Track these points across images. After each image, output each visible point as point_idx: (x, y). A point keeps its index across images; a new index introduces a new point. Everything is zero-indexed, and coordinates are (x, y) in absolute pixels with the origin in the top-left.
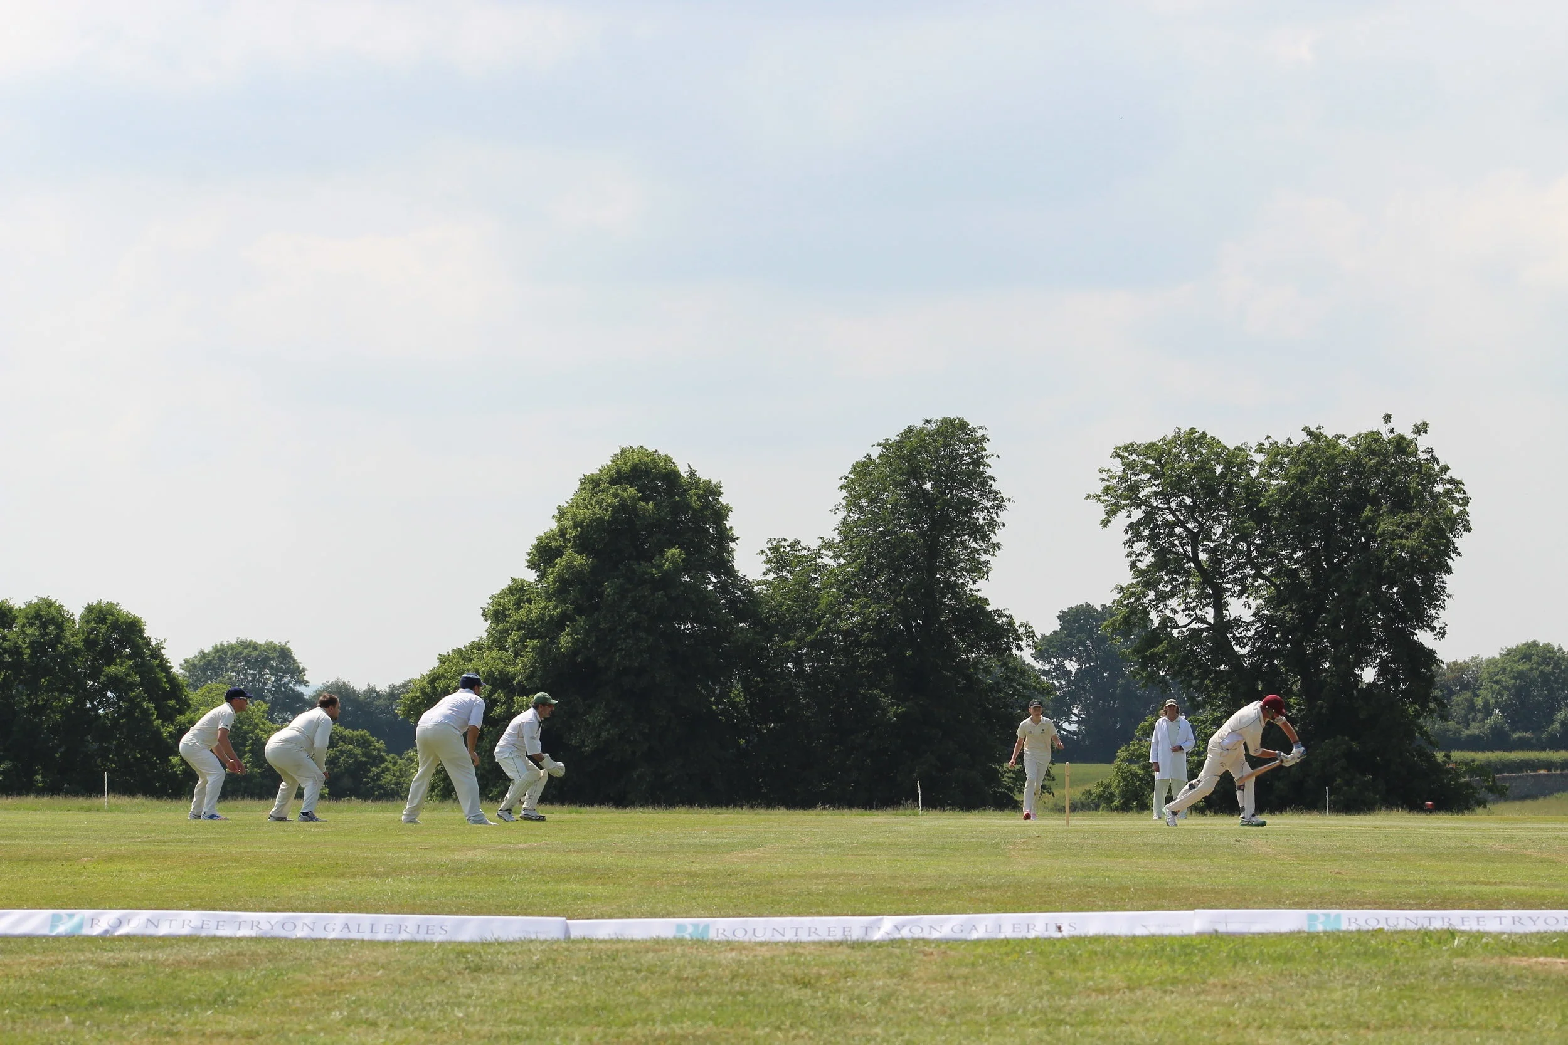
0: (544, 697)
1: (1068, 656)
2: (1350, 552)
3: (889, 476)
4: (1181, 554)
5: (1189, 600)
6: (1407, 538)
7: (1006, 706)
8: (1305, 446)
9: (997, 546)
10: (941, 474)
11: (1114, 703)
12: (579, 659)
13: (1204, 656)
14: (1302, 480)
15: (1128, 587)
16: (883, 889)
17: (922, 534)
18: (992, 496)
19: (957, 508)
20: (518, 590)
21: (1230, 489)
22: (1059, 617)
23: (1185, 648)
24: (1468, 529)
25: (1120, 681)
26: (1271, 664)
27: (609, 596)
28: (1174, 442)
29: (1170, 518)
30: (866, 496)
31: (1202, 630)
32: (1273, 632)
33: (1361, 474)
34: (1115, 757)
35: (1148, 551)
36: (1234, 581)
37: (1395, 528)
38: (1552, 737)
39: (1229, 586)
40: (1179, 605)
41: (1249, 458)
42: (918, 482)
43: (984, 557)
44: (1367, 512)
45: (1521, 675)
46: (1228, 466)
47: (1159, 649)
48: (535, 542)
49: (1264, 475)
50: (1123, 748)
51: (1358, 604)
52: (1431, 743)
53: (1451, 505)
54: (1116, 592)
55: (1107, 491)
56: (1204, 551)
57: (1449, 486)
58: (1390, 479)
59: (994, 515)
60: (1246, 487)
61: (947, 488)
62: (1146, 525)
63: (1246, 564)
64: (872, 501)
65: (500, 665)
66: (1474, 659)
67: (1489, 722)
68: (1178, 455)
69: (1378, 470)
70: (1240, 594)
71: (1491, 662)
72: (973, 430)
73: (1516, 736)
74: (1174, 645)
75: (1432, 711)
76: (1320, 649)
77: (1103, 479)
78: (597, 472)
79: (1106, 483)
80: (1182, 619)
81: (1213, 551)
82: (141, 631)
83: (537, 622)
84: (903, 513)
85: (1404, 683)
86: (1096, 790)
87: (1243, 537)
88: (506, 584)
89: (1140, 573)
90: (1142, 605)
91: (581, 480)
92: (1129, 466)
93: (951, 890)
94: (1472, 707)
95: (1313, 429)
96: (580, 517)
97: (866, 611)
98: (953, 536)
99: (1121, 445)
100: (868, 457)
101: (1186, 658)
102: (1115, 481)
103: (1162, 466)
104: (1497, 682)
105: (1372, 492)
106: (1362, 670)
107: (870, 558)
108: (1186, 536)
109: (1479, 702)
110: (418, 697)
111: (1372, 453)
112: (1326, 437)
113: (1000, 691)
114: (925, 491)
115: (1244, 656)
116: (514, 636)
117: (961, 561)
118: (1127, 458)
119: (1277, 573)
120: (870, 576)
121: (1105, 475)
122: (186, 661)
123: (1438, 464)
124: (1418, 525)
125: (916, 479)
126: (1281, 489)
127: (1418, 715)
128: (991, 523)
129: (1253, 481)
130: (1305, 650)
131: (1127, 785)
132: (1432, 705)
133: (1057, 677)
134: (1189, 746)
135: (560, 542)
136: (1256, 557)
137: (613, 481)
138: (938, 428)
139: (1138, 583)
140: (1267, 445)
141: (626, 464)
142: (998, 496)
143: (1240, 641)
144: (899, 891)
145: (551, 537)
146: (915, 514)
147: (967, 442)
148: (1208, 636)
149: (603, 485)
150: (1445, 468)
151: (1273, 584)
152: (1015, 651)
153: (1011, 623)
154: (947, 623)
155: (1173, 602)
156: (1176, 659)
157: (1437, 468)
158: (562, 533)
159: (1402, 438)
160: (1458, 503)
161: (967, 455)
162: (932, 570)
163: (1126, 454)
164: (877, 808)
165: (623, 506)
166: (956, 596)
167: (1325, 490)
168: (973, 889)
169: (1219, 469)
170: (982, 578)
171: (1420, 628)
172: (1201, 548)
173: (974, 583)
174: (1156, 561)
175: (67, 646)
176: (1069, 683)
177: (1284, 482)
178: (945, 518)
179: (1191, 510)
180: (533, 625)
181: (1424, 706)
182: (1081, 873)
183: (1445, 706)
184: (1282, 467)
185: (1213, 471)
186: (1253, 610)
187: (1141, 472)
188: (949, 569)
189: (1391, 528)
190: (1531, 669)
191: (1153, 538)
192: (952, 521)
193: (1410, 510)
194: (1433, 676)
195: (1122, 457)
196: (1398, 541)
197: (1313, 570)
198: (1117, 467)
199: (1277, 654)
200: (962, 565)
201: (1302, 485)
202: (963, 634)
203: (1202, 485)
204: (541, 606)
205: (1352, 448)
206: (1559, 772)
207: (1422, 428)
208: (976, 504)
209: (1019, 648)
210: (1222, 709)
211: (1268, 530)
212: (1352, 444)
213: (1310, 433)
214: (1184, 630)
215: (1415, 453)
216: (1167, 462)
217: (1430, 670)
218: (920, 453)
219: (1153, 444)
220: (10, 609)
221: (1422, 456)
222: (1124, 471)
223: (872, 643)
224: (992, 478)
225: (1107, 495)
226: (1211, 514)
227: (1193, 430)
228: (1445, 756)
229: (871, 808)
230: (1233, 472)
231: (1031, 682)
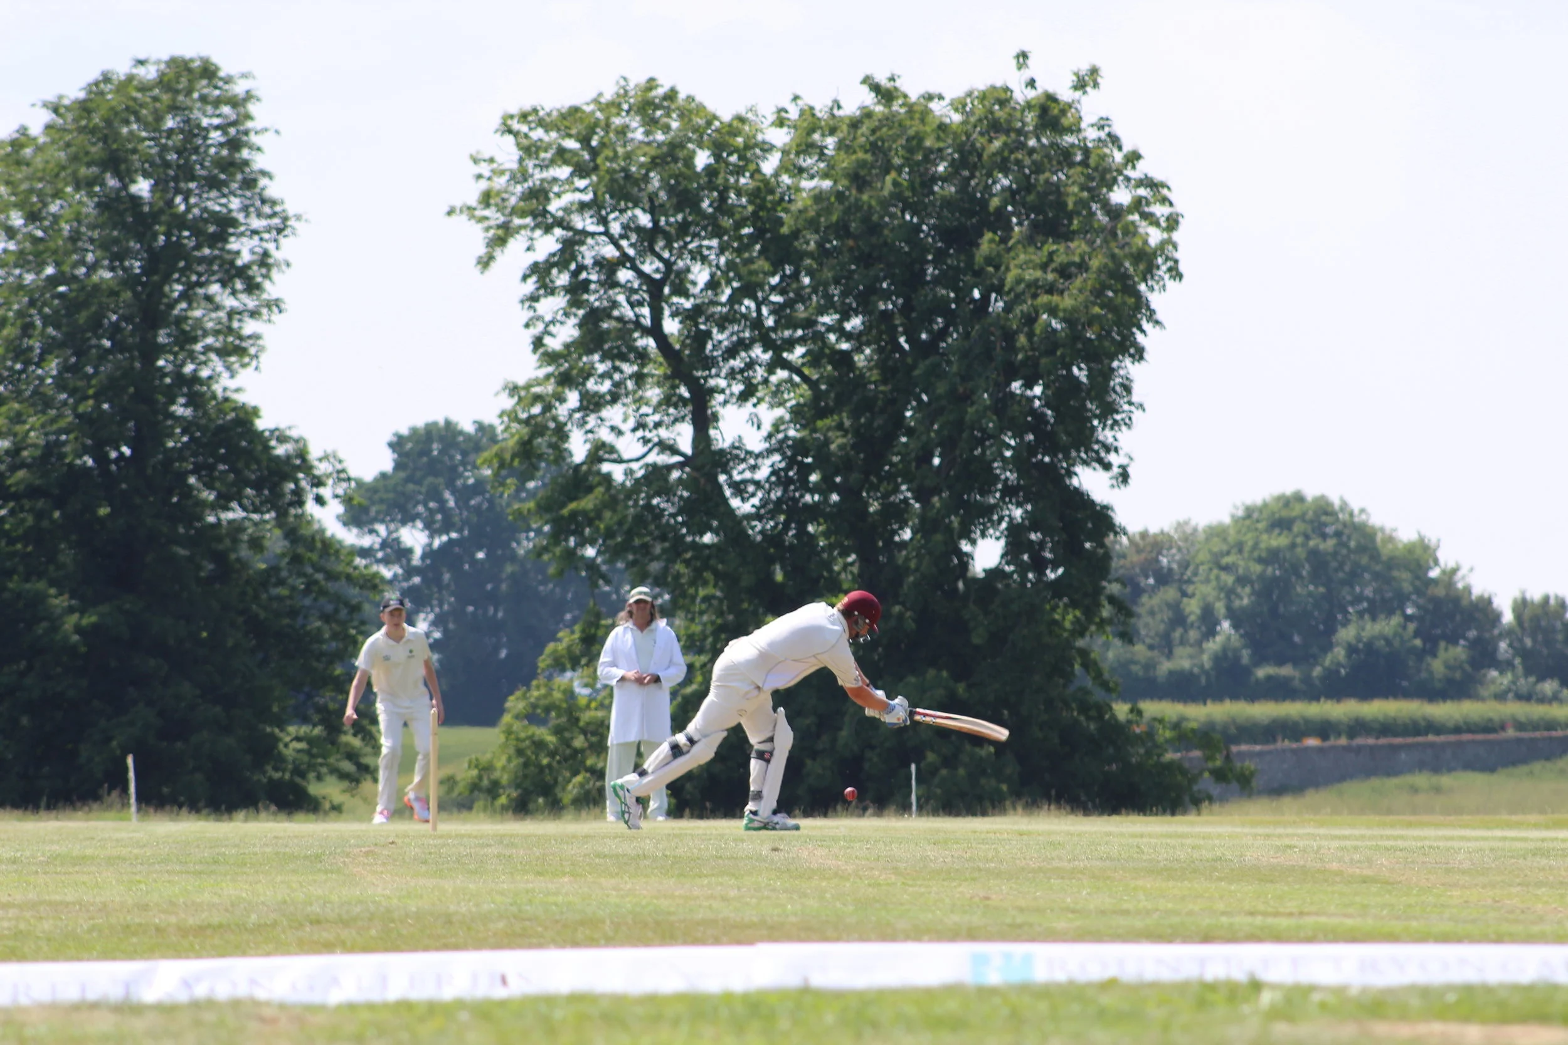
1: (408, 519)
2: (951, 318)
3: (64, 168)
4: (630, 321)
5: (645, 409)
6: (1061, 293)
7: (293, 613)
8: (868, 114)
9: (275, 304)
10: (167, 165)
11: (496, 611)
13: (673, 516)
14: (859, 179)
15: (528, 387)
16: (128, 926)
17: (130, 281)
18: (267, 209)
19: (196, 228)
21: (723, 198)
22: (391, 445)
23: (636, 502)
24: (1176, 274)
25: (509, 569)
26: (802, 532)
28: (614, 106)
29: (610, 252)
30: (17, 206)
31: (669, 468)
32: (805, 470)
33: (973, 168)
34: (501, 711)
35: (567, 314)
36: (732, 375)
37: (1039, 274)
38: (1331, 675)
39: (722, 383)
40: (625, 420)
41: (760, 137)
42: (121, 180)
43: (249, 327)
44: (987, 243)
45: (1272, 557)
46: (719, 148)
47: (587, 503)
49: (787, 171)
50: (518, 693)
51: (968, 418)
52: (1105, 686)
53: (1144, 228)
54: (504, 395)
55: (486, 198)
56: (673, 315)
57: (1142, 192)
58: (1028, 177)
59: (271, 247)
60: (756, 195)
61: (178, 191)
62: (562, 265)
63: (753, 341)
64: (33, 217)
66: (1180, 526)
67: (1213, 645)
68: (623, 131)
69: (1005, 160)
70: (744, 397)
71: (1216, 532)
72: (228, 80)
73: (1261, 673)
74: (615, 496)
75: (1103, 623)
76: (893, 504)
77: (479, 177)
79: (483, 185)
80: (629, 446)
81: (690, 317)
84: (92, 241)
85: (1054, 570)
86: (465, 774)
87: (748, 290)
89: (551, 357)
90: (554, 419)
92: (530, 150)
93: (259, 928)
94: (1179, 619)
95: (883, 81)
97: (18, 428)
98: (191, 286)
99: (514, 110)
100: (23, 131)
101: (639, 520)
102: (503, 180)
103: (594, 153)
104: (1226, 568)
105: (995, 202)
106: (973, 542)
107: (27, 329)
108: (640, 288)
109: (1193, 607)
111: (995, 127)
112: (905, 96)
113: (281, 582)
114: (136, 200)
115: (748, 517)
117: (206, 334)
118: (526, 136)
119: (814, 359)
120: (27, 363)
121: (485, 169)
123: (1120, 148)
124: (1082, 266)
125: (118, 174)
126: (819, 197)
127: (1080, 630)
128: (264, 260)
129: (766, 181)
130: (867, 505)
131: (526, 765)
132: (1106, 612)
133: (386, 561)
134: (674, 674)
136: (773, 329)
138: (162, 75)
139: (548, 377)
140: (793, 114)
142: (278, 209)
143: (739, 488)
144: (158, 929)
146: (116, 241)
147: (217, 102)
148: (680, 479)
150: (1134, 157)
151: (805, 379)
152: (311, 507)
153: (302, 454)
154: (180, 454)
155: (614, 414)
156: (620, 523)
157: (1118, 157)
159: (1051, 98)
160: (1157, 224)
161: (217, 128)
162: (152, 351)
163: (524, 128)
164: (48, 808)
166: (196, 400)
167: (905, 201)
168: (301, 925)
169: (702, 159)
170: (244, 366)
171: (1085, 463)
172: (667, 312)
173: (232, 377)
174: (582, 336)
176: (410, 571)
177: (827, 184)
178: (175, 250)
179: (648, 239)
181: (1090, 611)
182: (499, 899)
183: (1130, 614)
184: (822, 155)
185: (689, 161)
186: (767, 427)
187: (552, 162)
188: (182, 349)
189: (1031, 275)
190: (1293, 546)
191: (577, 289)
192: (187, 257)
193: (1067, 236)
194: (1107, 556)
195: (516, 134)
196: (1044, 299)
197: (880, 351)
198: (507, 153)
199: (813, 513)
200: (210, 340)
201: (860, 190)
202: (210, 476)
203: (671, 190)
205: (957, 118)
206: (1343, 741)
207: (1086, 81)
208: (234, 223)
209: (320, 500)
210: (705, 618)
211: (796, 276)
212: (956, 110)
213: (876, 88)
214: (635, 466)
215: (1075, 129)
216: (603, 144)
217: (1102, 545)
218: (127, 122)
219: (575, 110)
221: (1092, 134)
222: (521, 160)
223: (33, 492)
224: (264, 173)
225: (487, 205)
226: (686, 244)
227: (651, 84)
228: (1132, 711)
229: (36, 808)
230: (727, 164)
231: (340, 568)
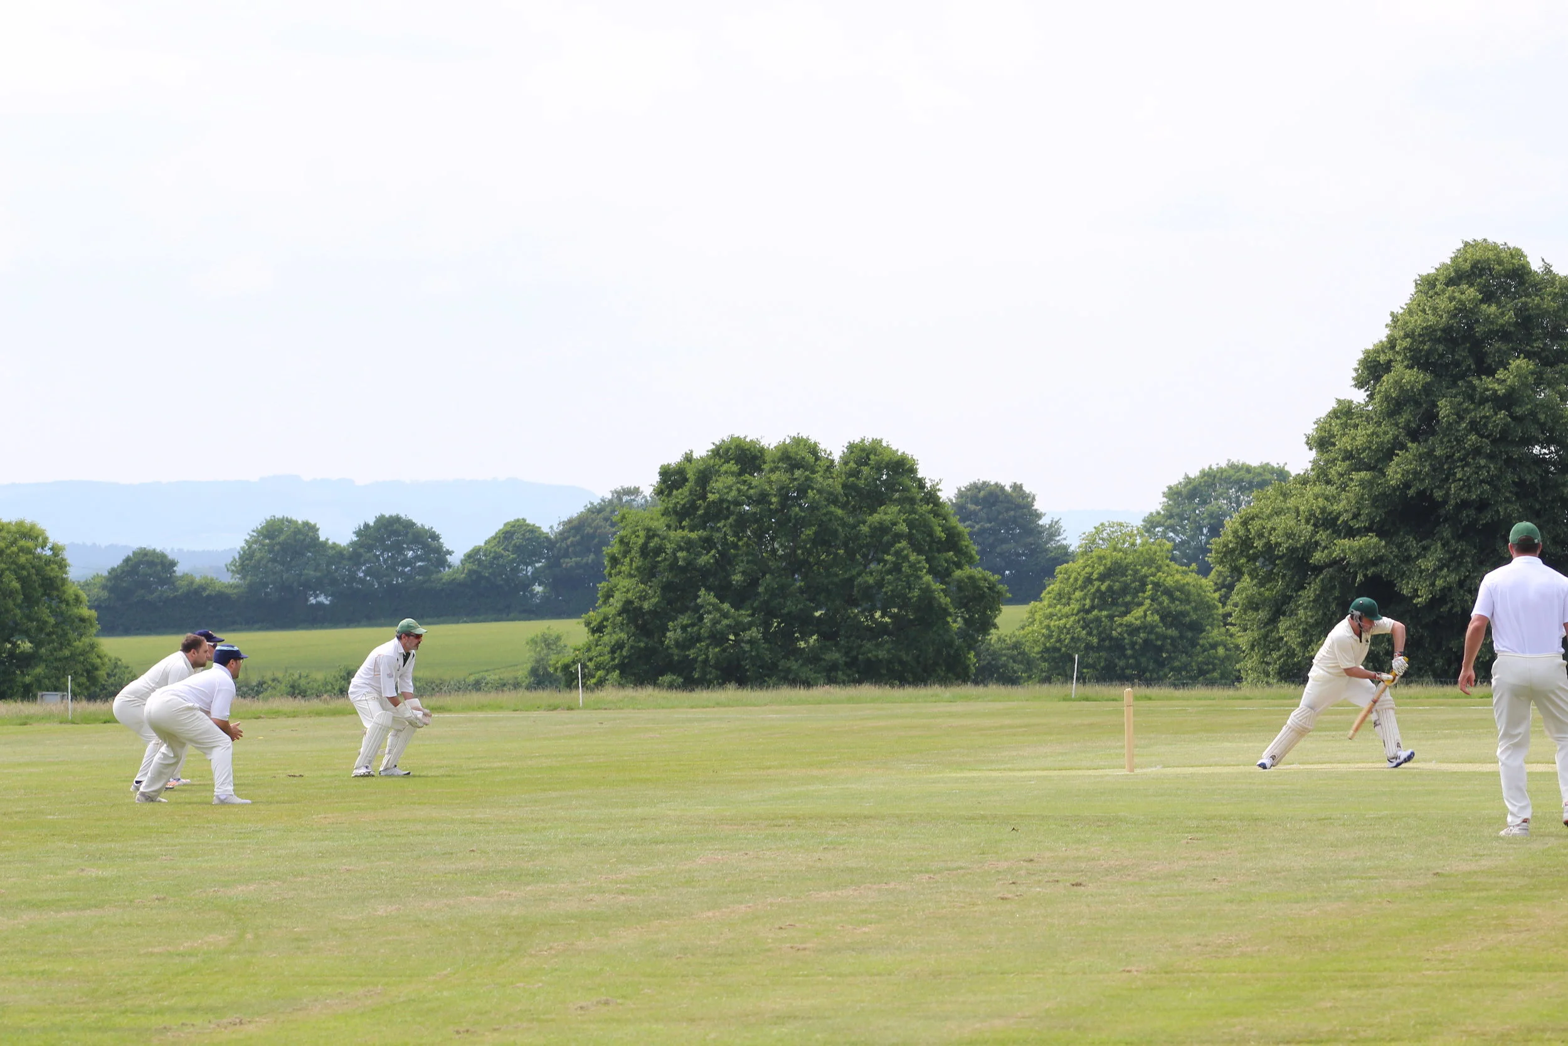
0: (409, 626)
12: (1411, 492)
20: (1344, 413)
27: (1443, 418)
48: (1361, 356)
65: (1321, 502)
78: (1433, 271)
82: (912, 470)
83: (1364, 451)
88: (1331, 405)
91: (1416, 281)
96: (1411, 326)
110: (1231, 542)
116: (1341, 466)
122: (1170, 488)
135: (1390, 355)
137: (1450, 282)
141: (1465, 261)
145: (1380, 350)
149: (1439, 287)
158: (1392, 343)
165: (1462, 310)
175: (820, 492)
180: (1359, 454)
204: (1369, 432)
220: (762, 450)
